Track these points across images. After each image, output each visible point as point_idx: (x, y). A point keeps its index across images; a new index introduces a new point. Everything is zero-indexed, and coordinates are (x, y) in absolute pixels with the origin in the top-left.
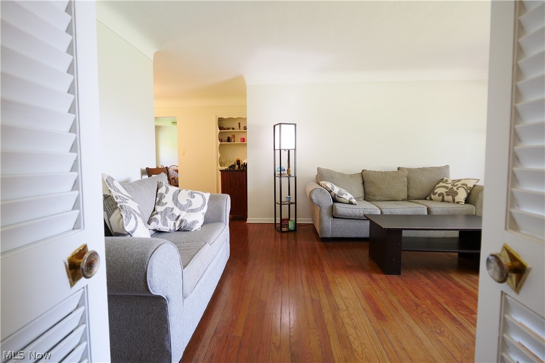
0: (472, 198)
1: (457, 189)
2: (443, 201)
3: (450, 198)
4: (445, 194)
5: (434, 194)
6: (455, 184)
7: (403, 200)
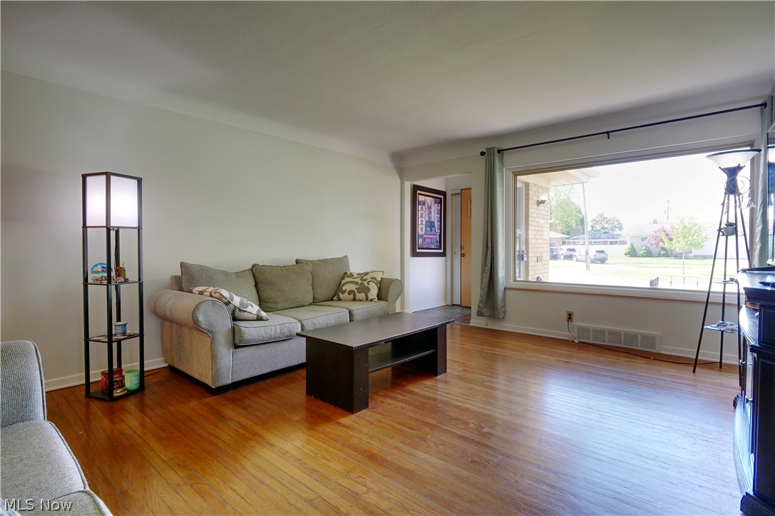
0: (383, 293)
1: (368, 284)
2: (354, 299)
3: (362, 296)
4: (356, 291)
5: (343, 292)
6: (364, 278)
7: (309, 305)
